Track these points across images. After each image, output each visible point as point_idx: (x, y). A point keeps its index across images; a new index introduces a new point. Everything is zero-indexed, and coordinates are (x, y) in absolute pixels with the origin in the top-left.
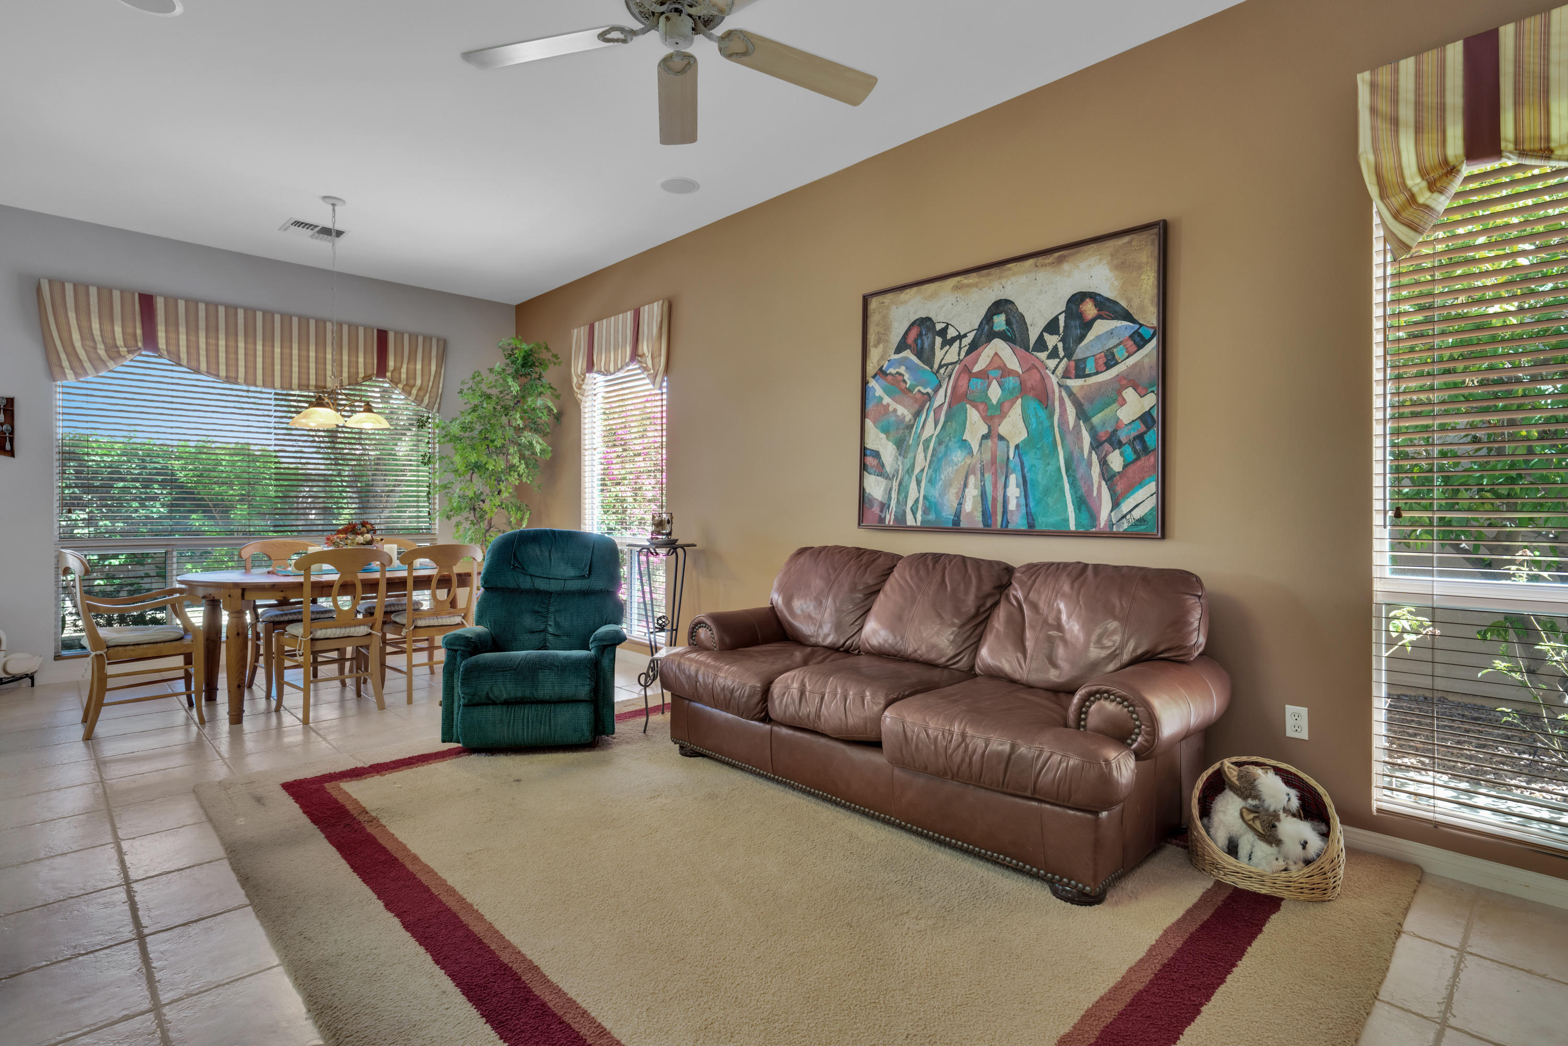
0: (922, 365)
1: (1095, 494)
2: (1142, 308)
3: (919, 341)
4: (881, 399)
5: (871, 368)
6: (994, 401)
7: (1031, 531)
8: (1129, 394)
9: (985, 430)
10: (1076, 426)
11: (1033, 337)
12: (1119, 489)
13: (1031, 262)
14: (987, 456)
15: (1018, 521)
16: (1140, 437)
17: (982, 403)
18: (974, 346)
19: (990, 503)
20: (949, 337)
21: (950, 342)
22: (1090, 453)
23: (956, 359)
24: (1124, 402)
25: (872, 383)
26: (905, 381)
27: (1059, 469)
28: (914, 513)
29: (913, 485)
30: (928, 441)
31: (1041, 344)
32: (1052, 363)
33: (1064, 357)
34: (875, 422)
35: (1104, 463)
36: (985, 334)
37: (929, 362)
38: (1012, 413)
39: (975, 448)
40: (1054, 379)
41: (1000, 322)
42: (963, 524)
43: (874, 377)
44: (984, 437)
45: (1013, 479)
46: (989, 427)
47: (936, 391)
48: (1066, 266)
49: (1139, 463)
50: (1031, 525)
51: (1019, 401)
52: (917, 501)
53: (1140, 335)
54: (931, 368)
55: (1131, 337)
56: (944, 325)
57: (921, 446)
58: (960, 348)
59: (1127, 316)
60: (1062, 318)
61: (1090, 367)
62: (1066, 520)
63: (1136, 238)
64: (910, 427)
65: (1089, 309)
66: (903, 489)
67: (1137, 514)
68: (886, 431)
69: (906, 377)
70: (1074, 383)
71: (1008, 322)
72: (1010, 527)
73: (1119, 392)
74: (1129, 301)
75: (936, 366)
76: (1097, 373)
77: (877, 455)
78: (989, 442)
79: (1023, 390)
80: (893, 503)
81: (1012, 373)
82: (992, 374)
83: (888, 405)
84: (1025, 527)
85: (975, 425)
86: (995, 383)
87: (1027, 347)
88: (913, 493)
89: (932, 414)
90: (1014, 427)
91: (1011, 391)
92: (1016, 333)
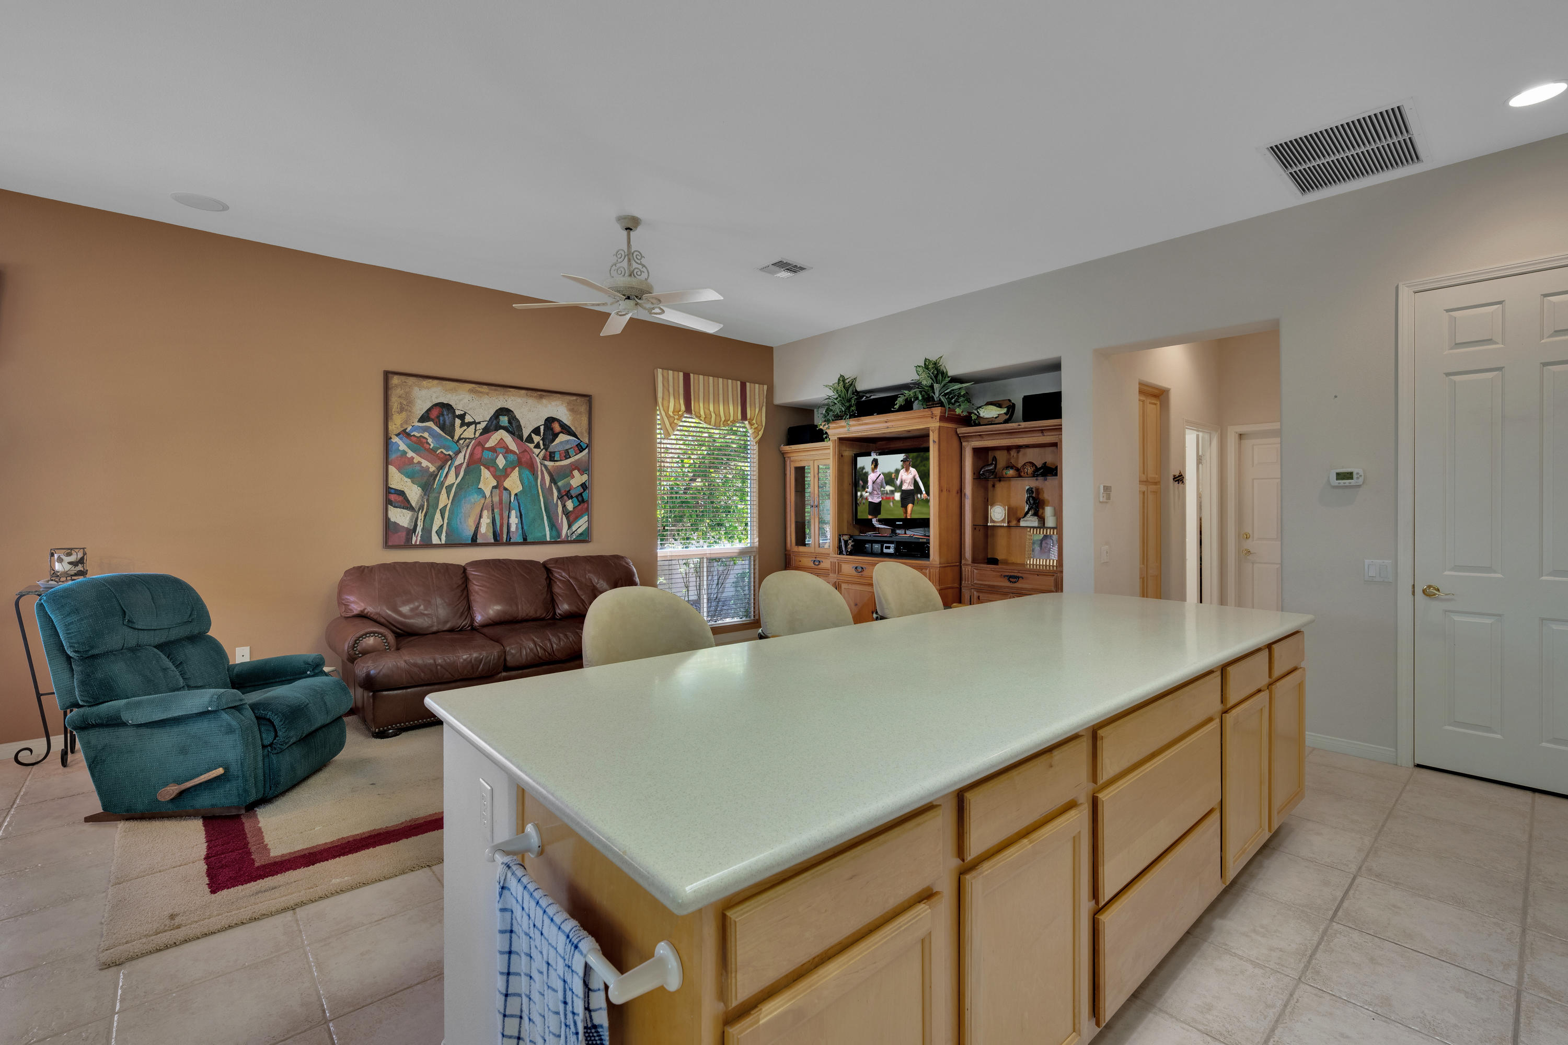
0: (444, 435)
1: (560, 522)
2: (582, 433)
3: (441, 418)
4: (405, 453)
5: (394, 427)
6: (501, 467)
7: (525, 542)
8: (576, 473)
9: (495, 483)
10: (550, 485)
11: (525, 435)
12: (571, 519)
13: (523, 392)
14: (496, 499)
16: (581, 494)
17: (491, 466)
18: (486, 431)
19: (498, 527)
20: (466, 421)
21: (469, 424)
22: (557, 501)
23: (473, 436)
24: (573, 477)
25: (395, 439)
26: (428, 443)
27: (541, 508)
28: (439, 533)
29: (438, 516)
30: (449, 488)
31: (530, 440)
32: (537, 451)
33: (543, 449)
34: (399, 469)
35: (564, 506)
36: (493, 426)
37: (451, 433)
38: (512, 475)
39: (488, 494)
40: (538, 460)
41: (504, 420)
42: (479, 541)
43: (397, 435)
44: (494, 487)
45: (513, 513)
46: (498, 482)
47: (457, 453)
48: (544, 401)
49: (580, 507)
50: (525, 539)
51: (517, 468)
52: (442, 526)
53: (581, 446)
54: (453, 437)
55: (577, 445)
56: (462, 413)
57: (444, 491)
59: (574, 435)
60: (542, 428)
61: (557, 457)
62: (545, 536)
63: (580, 399)
64: (434, 476)
65: (557, 428)
66: (429, 518)
67: (580, 531)
68: (412, 476)
69: (430, 440)
70: (549, 464)
71: (510, 422)
72: (512, 541)
73: (571, 472)
74: (576, 428)
75: (456, 438)
76: (561, 460)
77: (402, 493)
78: (497, 491)
79: (520, 463)
80: (419, 529)
81: (514, 452)
82: (499, 450)
83: (413, 458)
84: (522, 540)
85: (487, 481)
86: (501, 456)
87: (522, 440)
88: (438, 521)
89: (453, 469)
90: (514, 483)
91: (512, 462)
92: (514, 429)
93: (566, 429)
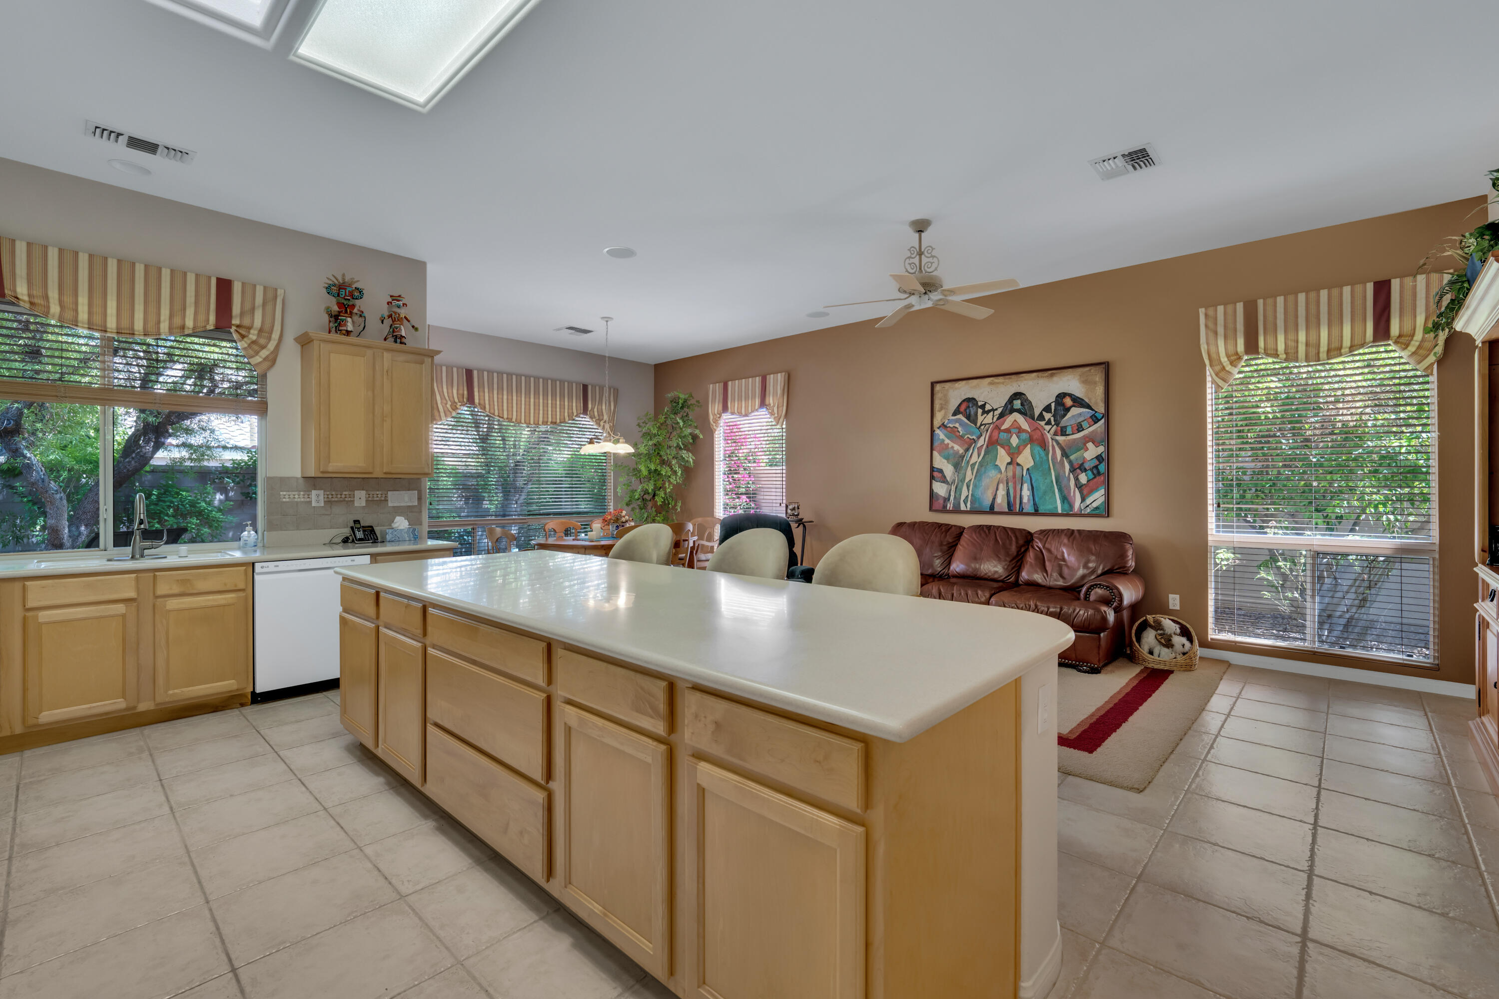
0: (969, 423)
1: (1072, 494)
2: (1096, 403)
3: (968, 411)
4: (943, 441)
5: (937, 423)
6: (1014, 445)
7: (1036, 513)
8: (1090, 445)
9: (1009, 460)
10: (1062, 460)
11: (1037, 413)
12: (1085, 492)
13: (1035, 374)
14: (1010, 474)
15: (1029, 508)
16: (1096, 467)
17: (1007, 446)
18: (1002, 416)
19: (1012, 498)
20: (986, 409)
21: (988, 412)
22: (1069, 474)
23: (991, 421)
24: (1087, 449)
25: (938, 431)
26: (959, 432)
27: (1052, 482)
28: (965, 502)
29: (965, 488)
30: (973, 465)
31: (1041, 417)
32: (1048, 427)
33: (1054, 425)
34: (940, 453)
35: (1077, 479)
36: (1009, 409)
37: (974, 422)
38: (1025, 451)
39: (1003, 469)
40: (1049, 436)
41: (1017, 404)
42: (996, 510)
43: (938, 428)
44: (1009, 464)
45: (1026, 486)
46: (1012, 459)
47: (979, 438)
48: (1055, 379)
49: (1095, 480)
50: (1036, 510)
51: (1029, 446)
52: (967, 497)
53: (1096, 417)
54: (976, 425)
55: (1091, 417)
56: (983, 403)
57: (969, 468)
58: (993, 416)
59: (1088, 407)
60: (1053, 405)
61: (1069, 430)
62: (1056, 508)
63: (1093, 369)
64: (962, 457)
65: (1068, 402)
66: (958, 490)
67: (1095, 505)
68: (947, 458)
69: (960, 429)
70: (1060, 438)
71: (1022, 404)
72: (1024, 511)
73: (1085, 444)
74: (1090, 399)
75: (978, 424)
76: (1073, 434)
77: (941, 471)
78: (1011, 467)
79: (1031, 440)
80: (952, 498)
81: (1024, 431)
82: (1013, 431)
83: (948, 444)
84: (1033, 511)
85: (1003, 457)
86: (1014, 436)
87: (1033, 418)
88: (965, 492)
89: (976, 450)
90: (1026, 459)
91: (1024, 441)
92: (1027, 410)
93: (1078, 402)
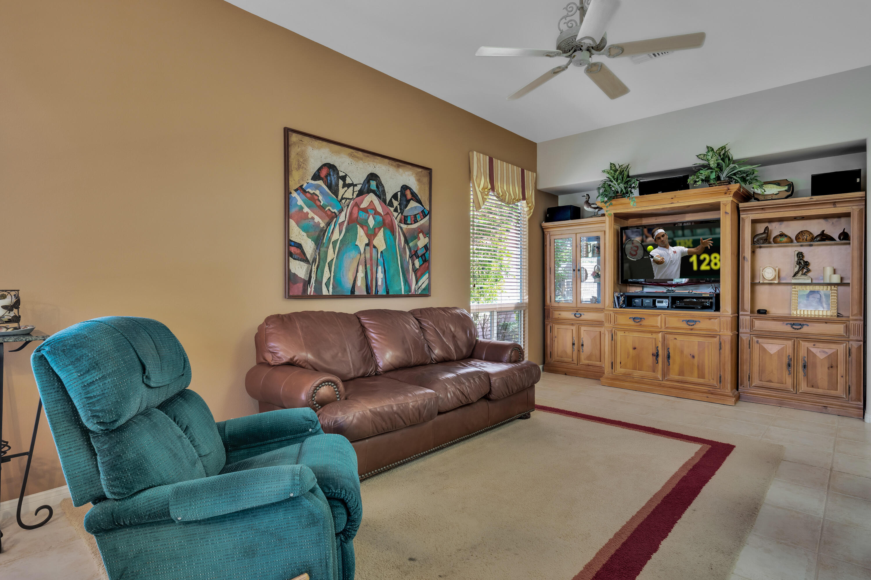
0: (331, 193)
1: (410, 278)
2: (425, 201)
3: (329, 178)
4: (302, 208)
5: (293, 184)
7: (388, 295)
8: (421, 235)
9: (367, 242)
10: (404, 245)
12: (418, 275)
13: (387, 160)
14: (368, 256)
15: (382, 291)
16: (424, 254)
17: (364, 225)
18: (361, 193)
19: (369, 281)
20: (347, 182)
21: (349, 186)
22: (409, 259)
23: (351, 197)
24: (419, 239)
25: (294, 195)
26: (319, 200)
27: (398, 265)
28: (327, 286)
29: (327, 269)
30: (335, 243)
32: (395, 214)
33: (400, 213)
34: (297, 223)
35: (413, 264)
36: (365, 189)
37: (336, 192)
38: (379, 234)
39: (362, 251)
40: (396, 223)
42: (356, 293)
43: (296, 190)
44: (367, 245)
45: (380, 269)
46: (369, 240)
47: (341, 211)
48: (401, 170)
49: (424, 266)
50: (388, 292)
51: (382, 229)
52: (329, 278)
53: (424, 212)
54: (337, 197)
55: (422, 212)
56: (344, 174)
57: (331, 245)
58: (354, 192)
59: (420, 203)
60: (399, 194)
61: (409, 221)
62: (401, 290)
63: (424, 172)
64: (323, 232)
65: (409, 195)
66: (320, 269)
67: (423, 286)
68: (306, 230)
69: (321, 198)
70: (404, 226)
71: (377, 186)
72: (379, 294)
73: (418, 234)
74: (421, 196)
75: (340, 197)
76: (411, 224)
77: (299, 246)
78: (368, 248)
79: (384, 224)
80: (313, 281)
81: (379, 214)
82: (370, 211)
83: (307, 213)
84: (385, 294)
85: (362, 239)
86: (371, 217)
87: (385, 203)
88: (326, 275)
89: (337, 226)
90: (380, 241)
91: (379, 223)
92: (380, 194)
93: (415, 197)
